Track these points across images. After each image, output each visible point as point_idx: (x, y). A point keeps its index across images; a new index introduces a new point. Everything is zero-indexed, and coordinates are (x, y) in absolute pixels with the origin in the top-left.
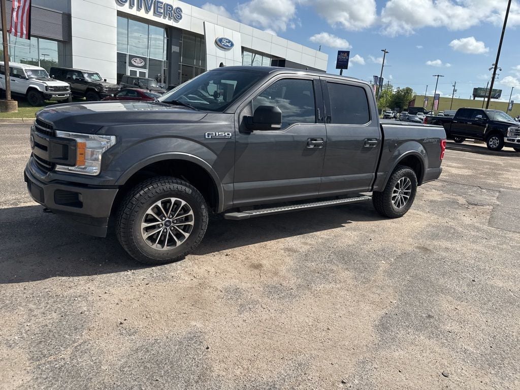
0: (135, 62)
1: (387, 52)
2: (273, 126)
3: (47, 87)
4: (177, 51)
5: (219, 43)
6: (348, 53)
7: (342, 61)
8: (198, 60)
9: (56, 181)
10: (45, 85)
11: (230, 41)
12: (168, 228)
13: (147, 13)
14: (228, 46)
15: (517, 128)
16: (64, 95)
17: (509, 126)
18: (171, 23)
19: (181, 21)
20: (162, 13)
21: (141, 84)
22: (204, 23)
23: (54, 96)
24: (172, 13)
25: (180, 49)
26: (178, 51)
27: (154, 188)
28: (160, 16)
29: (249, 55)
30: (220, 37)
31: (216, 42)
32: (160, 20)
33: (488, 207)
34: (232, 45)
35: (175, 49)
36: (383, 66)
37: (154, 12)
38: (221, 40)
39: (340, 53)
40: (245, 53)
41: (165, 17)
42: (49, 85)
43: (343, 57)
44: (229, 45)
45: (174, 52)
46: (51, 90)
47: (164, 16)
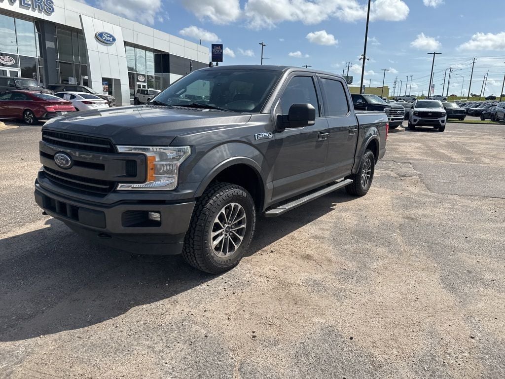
0: (3, 60)
1: (264, 45)
2: (309, 122)
4: (51, 47)
5: (100, 38)
6: (221, 46)
7: (217, 55)
8: (77, 56)
9: (121, 202)
11: (111, 36)
12: (228, 234)
13: (13, 5)
14: (109, 41)
15: (390, 109)
17: (385, 107)
18: (42, 16)
19: (53, 14)
20: (29, 5)
21: (18, 85)
22: (80, 16)
24: (41, 5)
25: (56, 45)
26: (54, 47)
27: (221, 196)
28: (28, 9)
29: (132, 50)
30: (100, 32)
31: (96, 37)
32: (29, 12)
33: (414, 177)
34: (114, 40)
35: (49, 44)
36: (262, 58)
37: (21, 4)
38: (101, 34)
39: (213, 46)
40: (128, 48)
41: (34, 10)
43: (217, 50)
44: (111, 39)
45: (48, 47)
47: (33, 8)
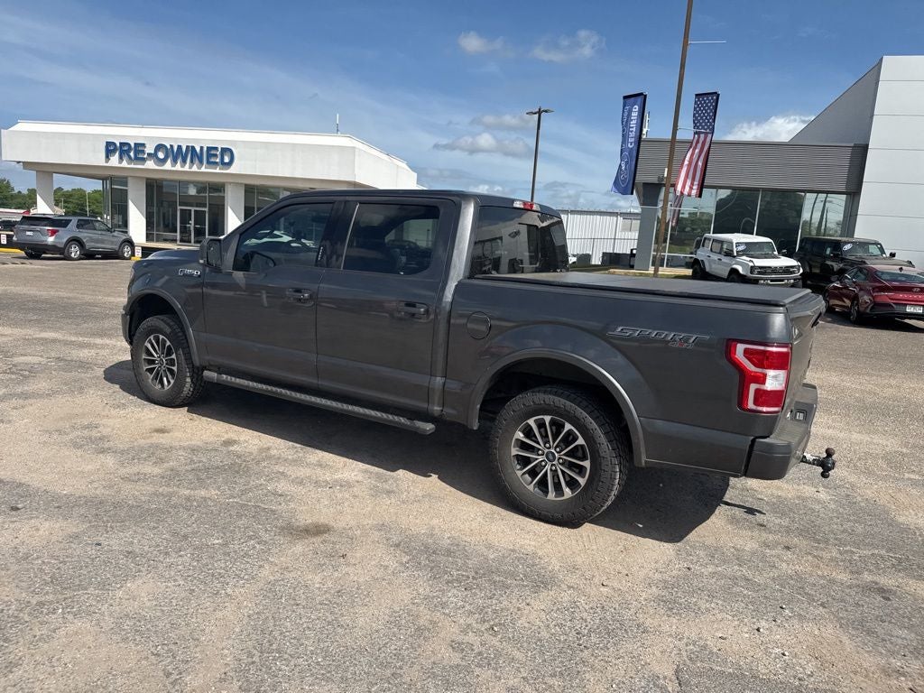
3: (753, 269)
10: (751, 264)
16: (782, 281)
23: (762, 282)
42: (757, 264)
46: (759, 273)
